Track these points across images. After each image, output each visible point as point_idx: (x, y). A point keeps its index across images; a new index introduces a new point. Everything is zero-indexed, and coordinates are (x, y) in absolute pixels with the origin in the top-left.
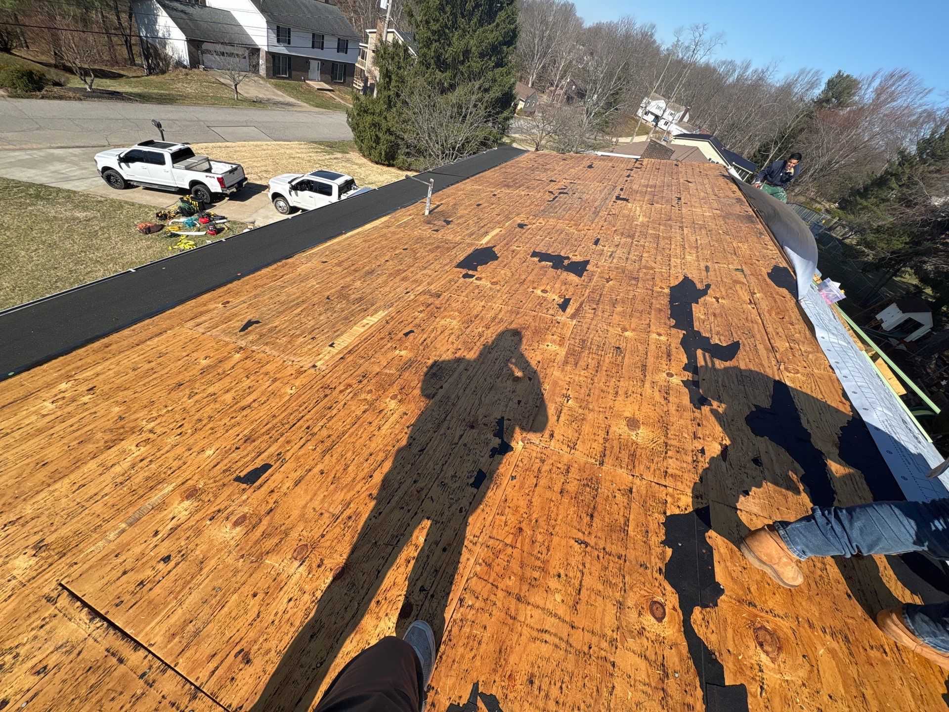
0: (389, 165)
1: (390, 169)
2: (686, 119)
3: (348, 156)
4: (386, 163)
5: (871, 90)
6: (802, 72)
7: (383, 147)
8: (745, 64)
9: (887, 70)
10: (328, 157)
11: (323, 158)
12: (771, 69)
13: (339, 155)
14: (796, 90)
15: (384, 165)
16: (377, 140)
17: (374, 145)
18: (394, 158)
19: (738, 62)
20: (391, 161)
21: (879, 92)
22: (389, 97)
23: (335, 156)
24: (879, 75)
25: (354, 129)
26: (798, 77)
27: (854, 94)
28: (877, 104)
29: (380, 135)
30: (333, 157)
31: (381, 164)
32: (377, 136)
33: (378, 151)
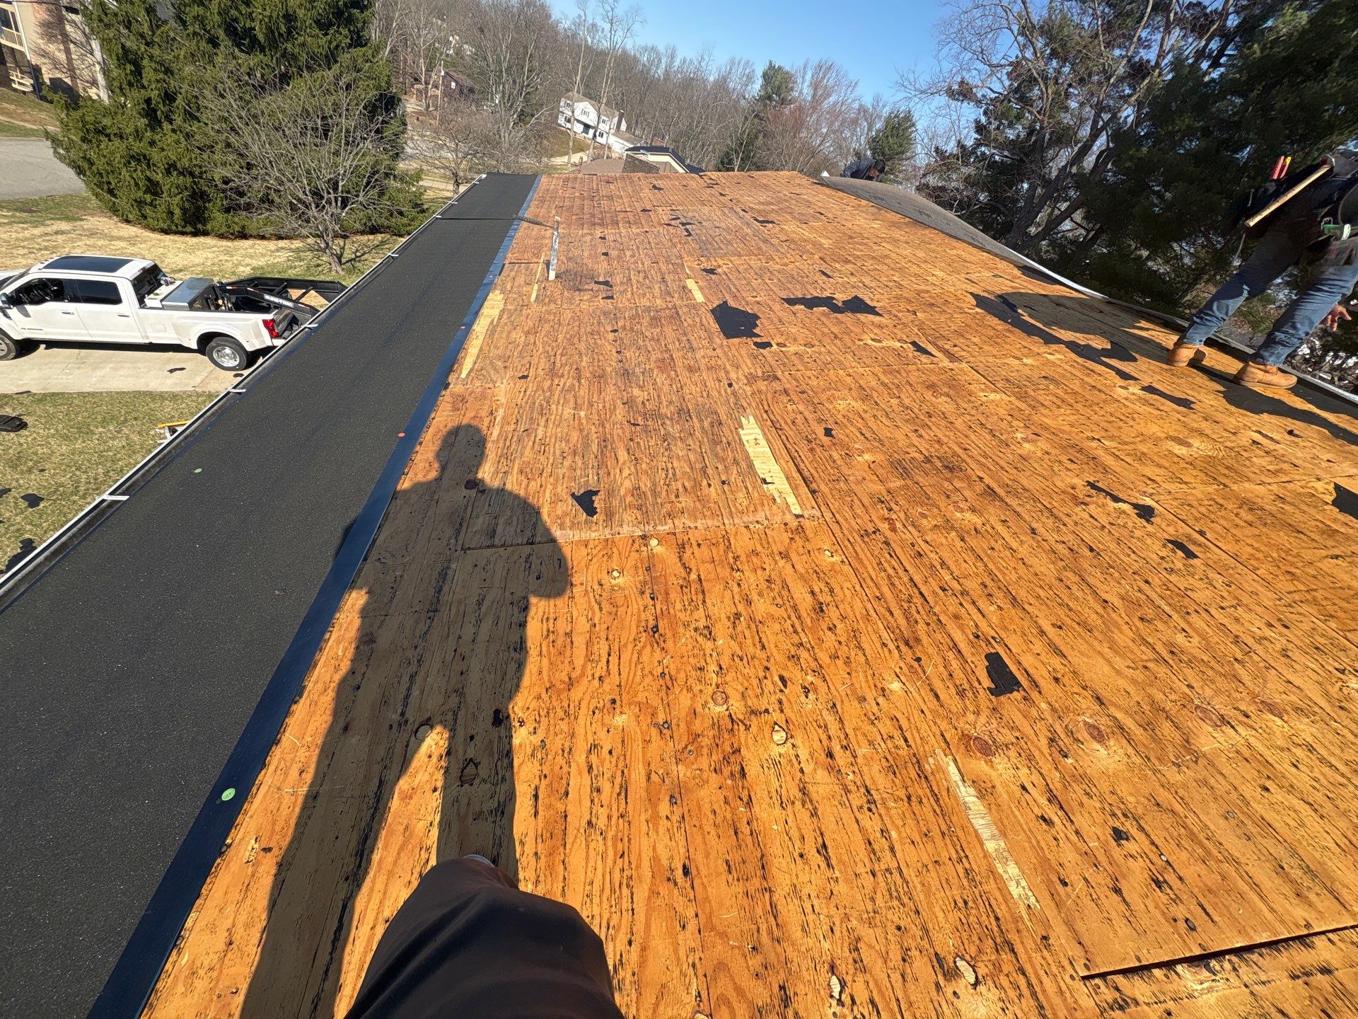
0: (195, 234)
1: (202, 239)
2: (624, 126)
3: (86, 225)
4: (189, 229)
5: (806, 84)
6: (732, 62)
7: (174, 201)
8: (670, 51)
9: (814, 62)
10: (37, 231)
11: (27, 234)
12: (706, 58)
13: (64, 226)
14: (731, 85)
15: (183, 234)
16: (153, 188)
17: (148, 198)
18: (205, 221)
19: (661, 49)
20: (200, 226)
21: (815, 86)
22: (148, 101)
23: (55, 228)
24: (809, 66)
25: (80, 171)
26: (731, 69)
27: (792, 89)
28: (816, 102)
29: (159, 177)
30: (49, 230)
31: (176, 233)
32: (149, 179)
33: (162, 208)
